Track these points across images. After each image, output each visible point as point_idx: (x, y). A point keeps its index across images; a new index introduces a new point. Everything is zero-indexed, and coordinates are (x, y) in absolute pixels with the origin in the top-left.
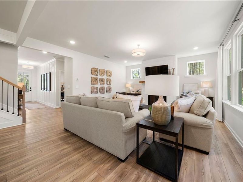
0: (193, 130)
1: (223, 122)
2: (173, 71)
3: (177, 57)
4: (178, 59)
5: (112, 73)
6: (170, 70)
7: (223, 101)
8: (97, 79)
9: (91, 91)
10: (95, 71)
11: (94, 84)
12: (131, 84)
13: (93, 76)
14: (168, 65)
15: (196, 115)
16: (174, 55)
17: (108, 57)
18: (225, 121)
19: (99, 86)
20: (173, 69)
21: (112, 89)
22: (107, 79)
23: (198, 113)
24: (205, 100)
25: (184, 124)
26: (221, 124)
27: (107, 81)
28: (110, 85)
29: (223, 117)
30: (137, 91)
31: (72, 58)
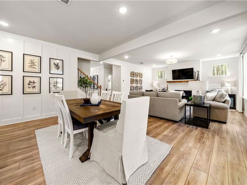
0: (216, 110)
1: (243, 113)
2: (198, 72)
3: (201, 61)
4: (202, 62)
5: (143, 75)
6: (195, 72)
7: (243, 97)
8: (133, 80)
9: (131, 89)
10: (133, 74)
11: (132, 84)
12: (157, 83)
13: (132, 78)
14: (193, 68)
15: (218, 102)
16: (199, 60)
17: (142, 63)
18: (245, 112)
19: (134, 85)
20: (198, 71)
21: (143, 88)
22: (140, 79)
23: (219, 100)
24: (224, 93)
25: (211, 107)
26: (241, 114)
27: (140, 81)
28: (142, 84)
29: (243, 109)
30: (163, 89)
31: (120, 66)
